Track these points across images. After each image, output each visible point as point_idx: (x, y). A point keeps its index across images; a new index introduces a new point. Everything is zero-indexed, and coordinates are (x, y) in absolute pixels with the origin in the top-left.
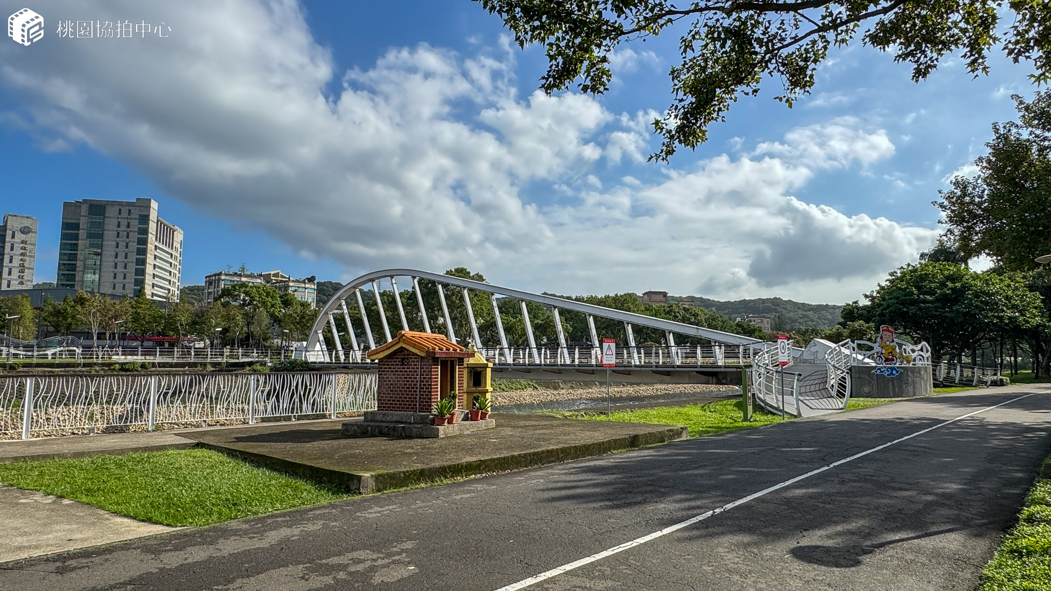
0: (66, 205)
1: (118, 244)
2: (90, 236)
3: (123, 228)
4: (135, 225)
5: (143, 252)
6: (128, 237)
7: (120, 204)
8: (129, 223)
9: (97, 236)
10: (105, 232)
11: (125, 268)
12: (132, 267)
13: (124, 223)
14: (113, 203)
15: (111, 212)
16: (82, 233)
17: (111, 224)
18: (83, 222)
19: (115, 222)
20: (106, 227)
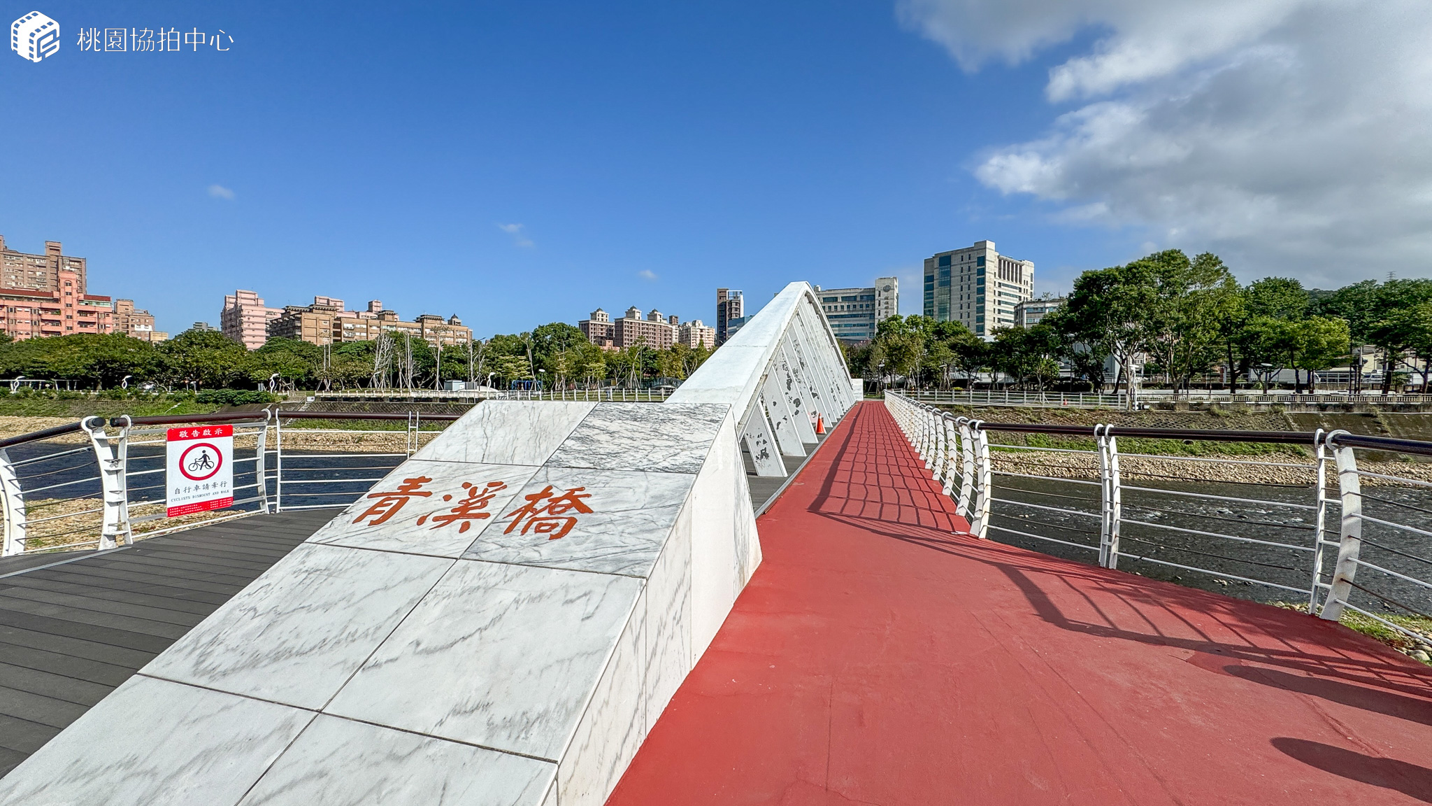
0: (926, 261)
1: (962, 287)
2: (942, 284)
3: (965, 272)
4: (975, 266)
5: (982, 291)
6: (969, 280)
7: (962, 251)
8: (969, 267)
9: (946, 283)
10: (952, 279)
11: (969, 308)
12: (974, 306)
13: (966, 267)
14: (956, 252)
15: (955, 260)
16: (936, 283)
17: (955, 271)
18: (936, 274)
19: (959, 268)
20: (952, 274)
